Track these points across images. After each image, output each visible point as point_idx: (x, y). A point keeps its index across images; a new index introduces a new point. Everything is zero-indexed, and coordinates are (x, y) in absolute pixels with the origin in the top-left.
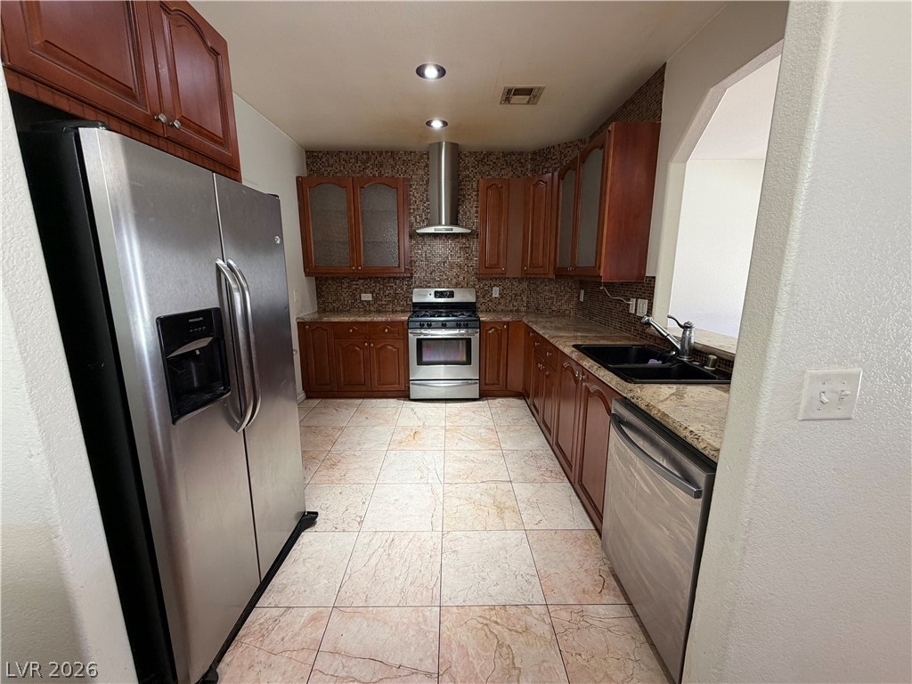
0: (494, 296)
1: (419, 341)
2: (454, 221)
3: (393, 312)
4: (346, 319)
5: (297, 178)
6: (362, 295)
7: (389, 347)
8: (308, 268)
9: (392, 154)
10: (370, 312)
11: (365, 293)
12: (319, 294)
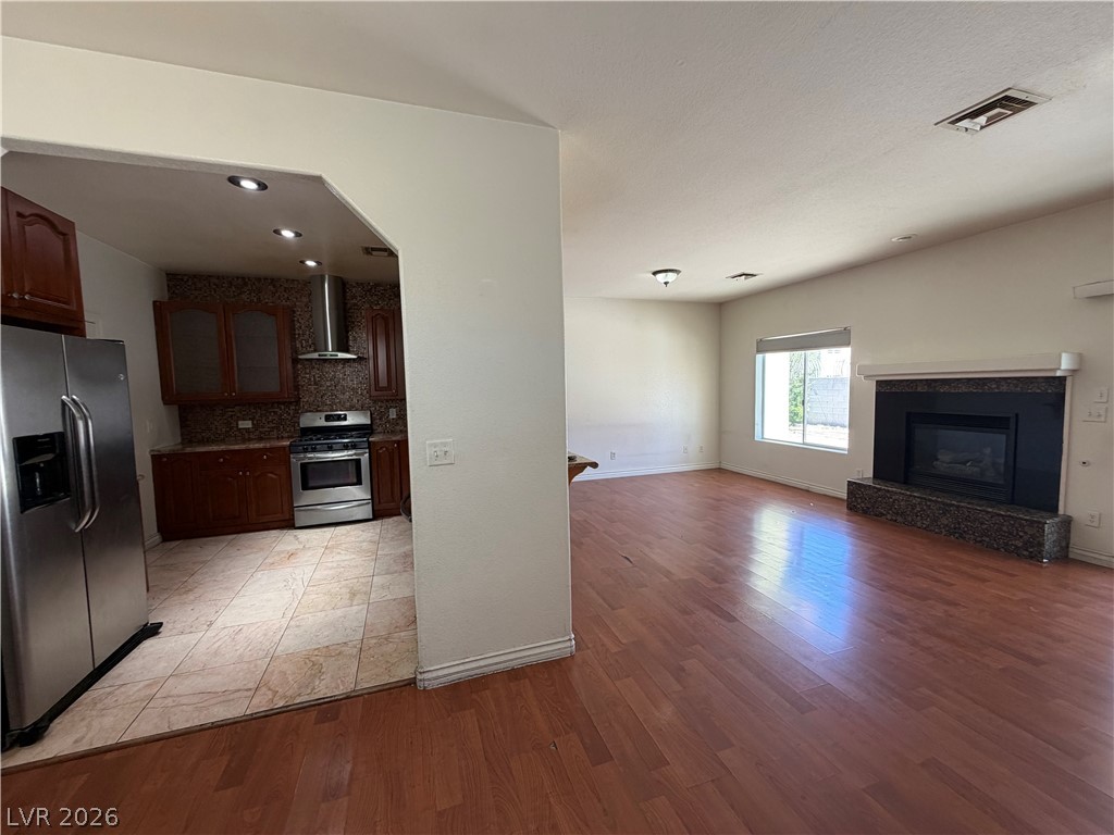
0: (391, 417)
1: (304, 466)
2: (342, 346)
3: (278, 438)
4: (215, 448)
5: (154, 302)
6: (240, 422)
7: (270, 475)
8: (169, 395)
9: (273, 281)
10: (250, 440)
11: (244, 420)
12: (184, 422)
